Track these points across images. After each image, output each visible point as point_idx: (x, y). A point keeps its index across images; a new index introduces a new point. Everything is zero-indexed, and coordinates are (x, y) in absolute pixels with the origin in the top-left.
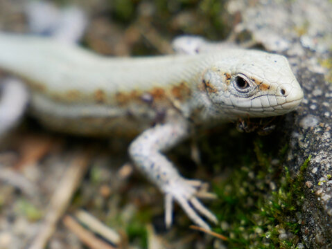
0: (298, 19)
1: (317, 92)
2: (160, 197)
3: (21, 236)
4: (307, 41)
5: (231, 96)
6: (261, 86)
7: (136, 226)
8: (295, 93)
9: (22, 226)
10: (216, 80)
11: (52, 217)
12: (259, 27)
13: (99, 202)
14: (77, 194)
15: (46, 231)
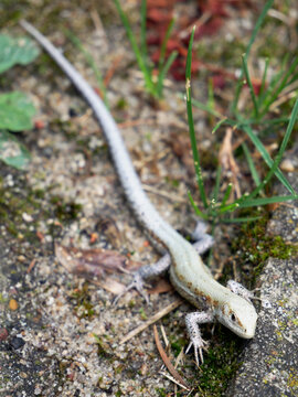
0: (285, 296)
1: (267, 335)
2: (189, 340)
3: (135, 322)
4: (280, 310)
5: (228, 320)
6: (239, 323)
7: (178, 345)
8: (250, 333)
9: (136, 319)
10: (227, 310)
11: (149, 322)
12: (265, 293)
13: (171, 326)
14: (167, 316)
15: (144, 326)
